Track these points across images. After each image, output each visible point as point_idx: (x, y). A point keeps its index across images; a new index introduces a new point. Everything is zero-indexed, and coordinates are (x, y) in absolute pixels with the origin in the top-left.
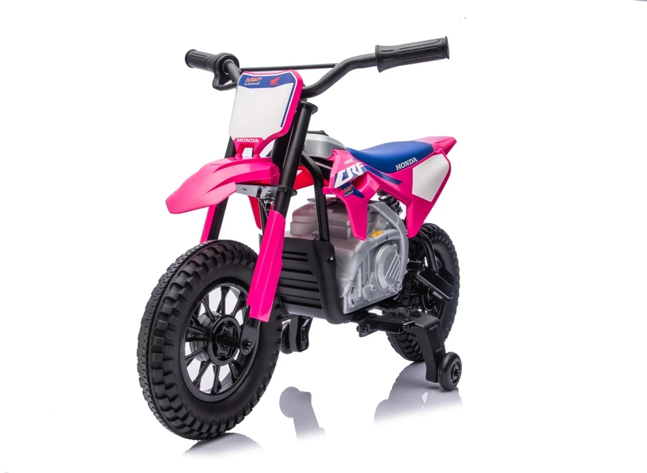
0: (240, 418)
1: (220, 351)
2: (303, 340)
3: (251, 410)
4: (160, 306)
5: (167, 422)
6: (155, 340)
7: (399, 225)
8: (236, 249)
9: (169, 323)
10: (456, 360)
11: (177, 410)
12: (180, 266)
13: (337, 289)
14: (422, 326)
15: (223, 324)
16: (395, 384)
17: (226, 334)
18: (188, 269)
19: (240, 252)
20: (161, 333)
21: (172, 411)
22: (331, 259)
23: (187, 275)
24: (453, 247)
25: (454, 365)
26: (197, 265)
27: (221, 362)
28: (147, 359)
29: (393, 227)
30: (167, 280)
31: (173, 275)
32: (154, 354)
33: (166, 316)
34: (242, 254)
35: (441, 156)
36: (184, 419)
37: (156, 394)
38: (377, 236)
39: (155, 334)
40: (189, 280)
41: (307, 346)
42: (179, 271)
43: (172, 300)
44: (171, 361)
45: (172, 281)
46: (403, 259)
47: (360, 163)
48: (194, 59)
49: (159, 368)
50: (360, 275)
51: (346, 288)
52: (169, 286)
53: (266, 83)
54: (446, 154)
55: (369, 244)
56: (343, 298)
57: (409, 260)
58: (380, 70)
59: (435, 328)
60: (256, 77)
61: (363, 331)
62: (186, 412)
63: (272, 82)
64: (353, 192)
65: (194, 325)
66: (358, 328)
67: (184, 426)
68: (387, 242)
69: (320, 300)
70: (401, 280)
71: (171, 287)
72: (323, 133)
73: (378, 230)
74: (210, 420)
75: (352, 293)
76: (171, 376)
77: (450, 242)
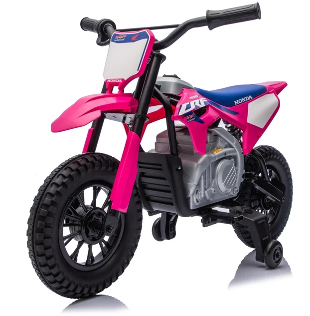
0: (107, 284)
1: (91, 233)
2: (171, 231)
3: (117, 278)
4: (42, 199)
5: (49, 284)
6: (38, 224)
7: (235, 145)
8: (104, 160)
9: (49, 212)
10: (278, 246)
11: (55, 276)
12: (59, 171)
13: (185, 191)
14: (252, 220)
15: (94, 213)
16: (240, 265)
17: (96, 221)
18: (65, 172)
19: (107, 162)
20: (43, 218)
21: (52, 276)
22: (179, 168)
23: (64, 177)
24: (286, 164)
25: (276, 250)
26: (72, 170)
27: (92, 242)
28: (33, 237)
29: (231, 147)
30: (49, 180)
31: (53, 177)
32: (37, 234)
33: (47, 206)
34: (108, 163)
35: (273, 95)
36: (61, 282)
37: (40, 263)
38: (218, 153)
39: (38, 219)
40: (65, 181)
41: (174, 235)
42: (58, 174)
43: (52, 195)
44: (50, 239)
45: (53, 181)
46: (239, 170)
47: (204, 99)
48: (86, 24)
49: (41, 244)
50: (202, 181)
51: (192, 191)
52: (50, 184)
53: (129, 39)
54: (278, 94)
55: (210, 158)
56: (189, 198)
57: (244, 171)
58: (211, 29)
59: (263, 223)
60: (122, 35)
61: (206, 223)
62: (62, 277)
63: (133, 38)
64: (194, 119)
65: (73, 215)
66: (202, 221)
67: (61, 287)
68: (225, 157)
69: (172, 199)
70: (238, 186)
71: (51, 186)
72: (175, 76)
73: (219, 148)
74: (83, 284)
75: (196, 194)
76: (50, 250)
77: (284, 160)
